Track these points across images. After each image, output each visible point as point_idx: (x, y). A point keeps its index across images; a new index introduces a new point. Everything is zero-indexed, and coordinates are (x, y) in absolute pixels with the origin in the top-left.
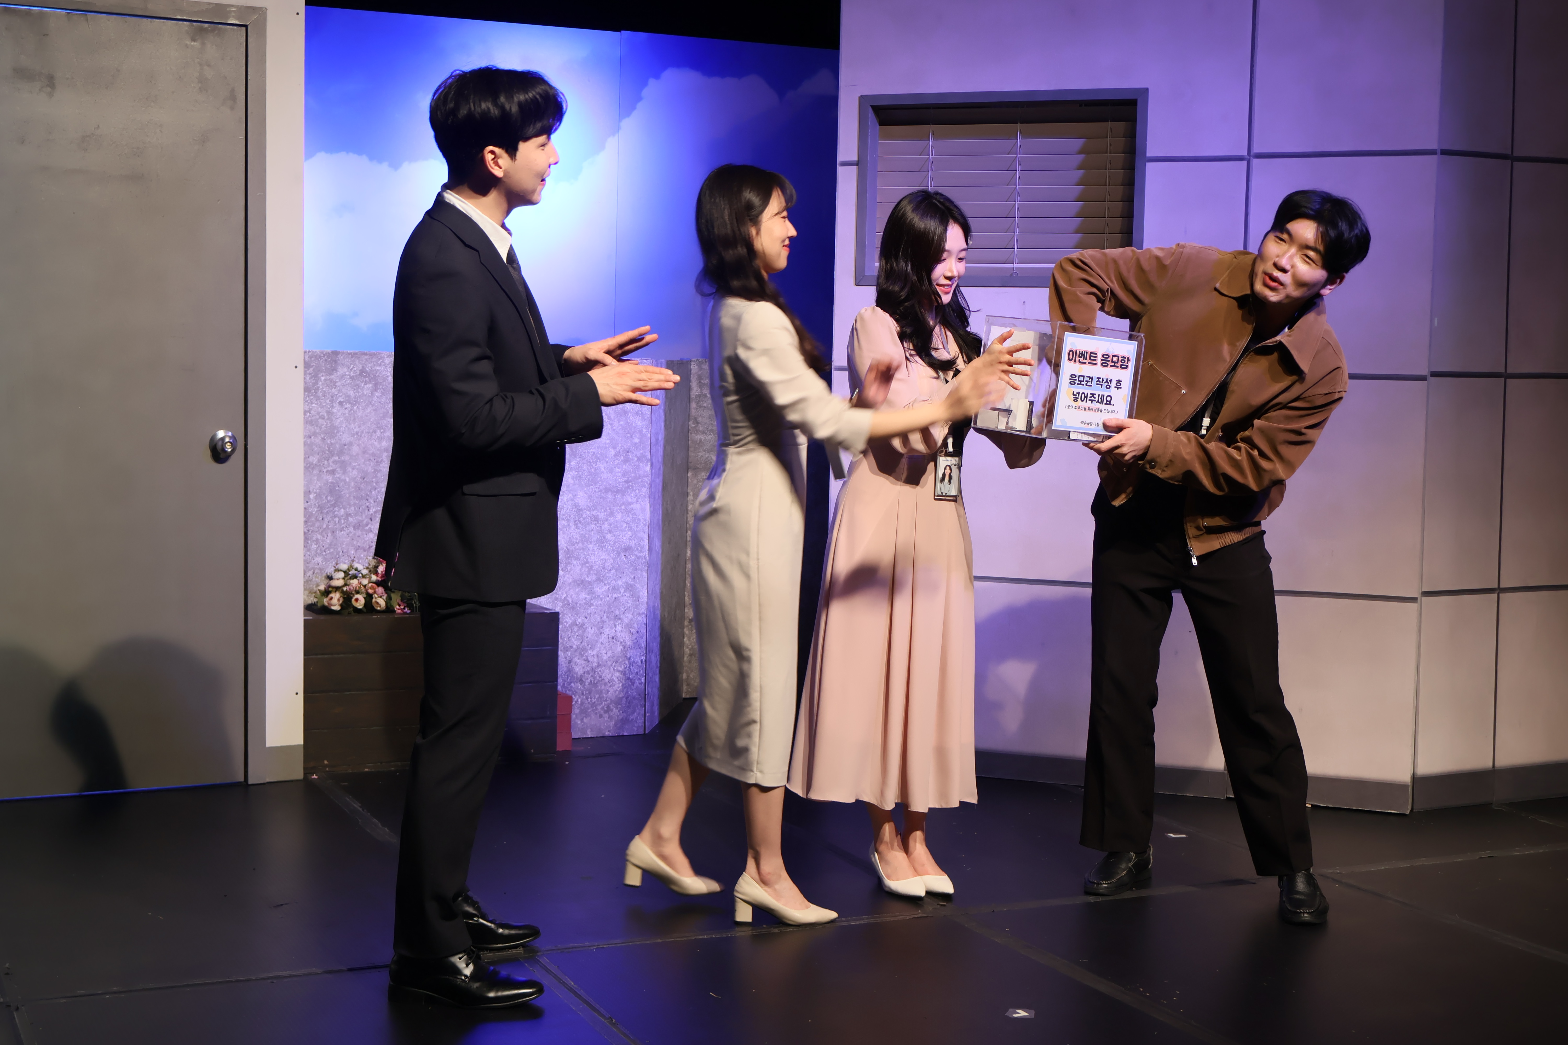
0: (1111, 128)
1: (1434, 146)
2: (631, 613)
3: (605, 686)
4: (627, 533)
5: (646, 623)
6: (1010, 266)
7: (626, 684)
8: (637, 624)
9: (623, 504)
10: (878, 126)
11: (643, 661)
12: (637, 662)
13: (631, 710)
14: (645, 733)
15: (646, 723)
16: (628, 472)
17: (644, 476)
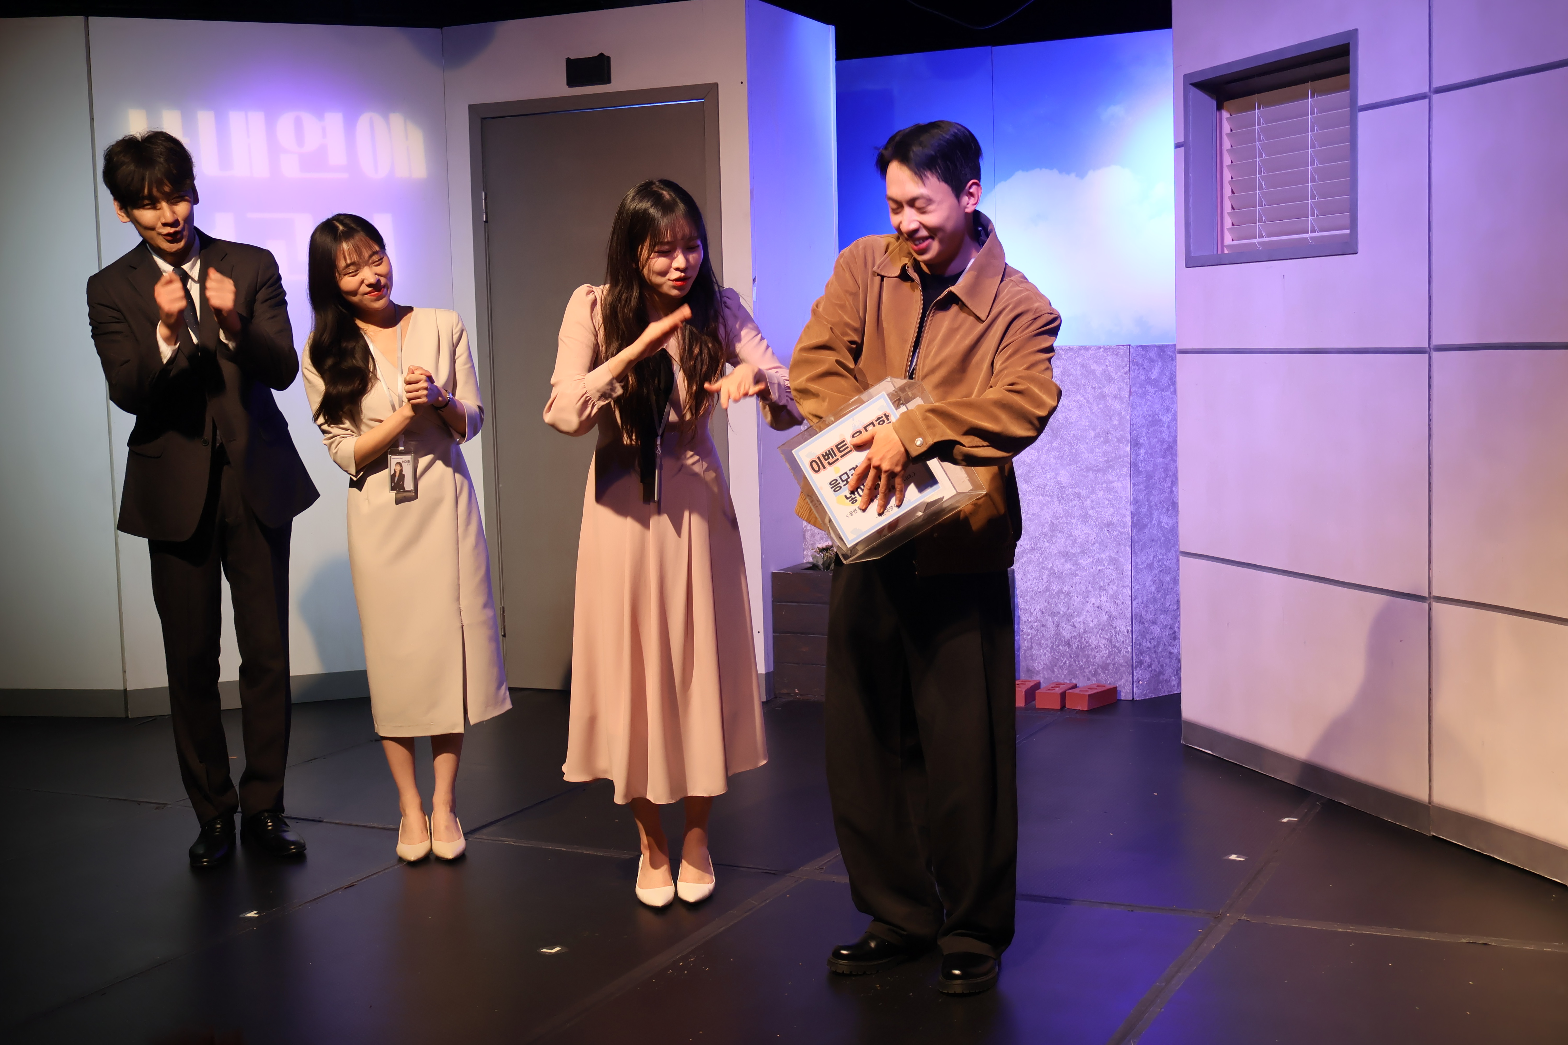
2: (1116, 585)
3: (1092, 651)
4: (1109, 510)
5: (1131, 595)
6: (1307, 235)
7: (1112, 651)
8: (1122, 596)
9: (1105, 482)
10: (1214, 103)
11: (1129, 631)
12: (1123, 632)
13: (1117, 676)
14: (1133, 699)
15: (1135, 690)
16: (1108, 452)
17: (1126, 456)
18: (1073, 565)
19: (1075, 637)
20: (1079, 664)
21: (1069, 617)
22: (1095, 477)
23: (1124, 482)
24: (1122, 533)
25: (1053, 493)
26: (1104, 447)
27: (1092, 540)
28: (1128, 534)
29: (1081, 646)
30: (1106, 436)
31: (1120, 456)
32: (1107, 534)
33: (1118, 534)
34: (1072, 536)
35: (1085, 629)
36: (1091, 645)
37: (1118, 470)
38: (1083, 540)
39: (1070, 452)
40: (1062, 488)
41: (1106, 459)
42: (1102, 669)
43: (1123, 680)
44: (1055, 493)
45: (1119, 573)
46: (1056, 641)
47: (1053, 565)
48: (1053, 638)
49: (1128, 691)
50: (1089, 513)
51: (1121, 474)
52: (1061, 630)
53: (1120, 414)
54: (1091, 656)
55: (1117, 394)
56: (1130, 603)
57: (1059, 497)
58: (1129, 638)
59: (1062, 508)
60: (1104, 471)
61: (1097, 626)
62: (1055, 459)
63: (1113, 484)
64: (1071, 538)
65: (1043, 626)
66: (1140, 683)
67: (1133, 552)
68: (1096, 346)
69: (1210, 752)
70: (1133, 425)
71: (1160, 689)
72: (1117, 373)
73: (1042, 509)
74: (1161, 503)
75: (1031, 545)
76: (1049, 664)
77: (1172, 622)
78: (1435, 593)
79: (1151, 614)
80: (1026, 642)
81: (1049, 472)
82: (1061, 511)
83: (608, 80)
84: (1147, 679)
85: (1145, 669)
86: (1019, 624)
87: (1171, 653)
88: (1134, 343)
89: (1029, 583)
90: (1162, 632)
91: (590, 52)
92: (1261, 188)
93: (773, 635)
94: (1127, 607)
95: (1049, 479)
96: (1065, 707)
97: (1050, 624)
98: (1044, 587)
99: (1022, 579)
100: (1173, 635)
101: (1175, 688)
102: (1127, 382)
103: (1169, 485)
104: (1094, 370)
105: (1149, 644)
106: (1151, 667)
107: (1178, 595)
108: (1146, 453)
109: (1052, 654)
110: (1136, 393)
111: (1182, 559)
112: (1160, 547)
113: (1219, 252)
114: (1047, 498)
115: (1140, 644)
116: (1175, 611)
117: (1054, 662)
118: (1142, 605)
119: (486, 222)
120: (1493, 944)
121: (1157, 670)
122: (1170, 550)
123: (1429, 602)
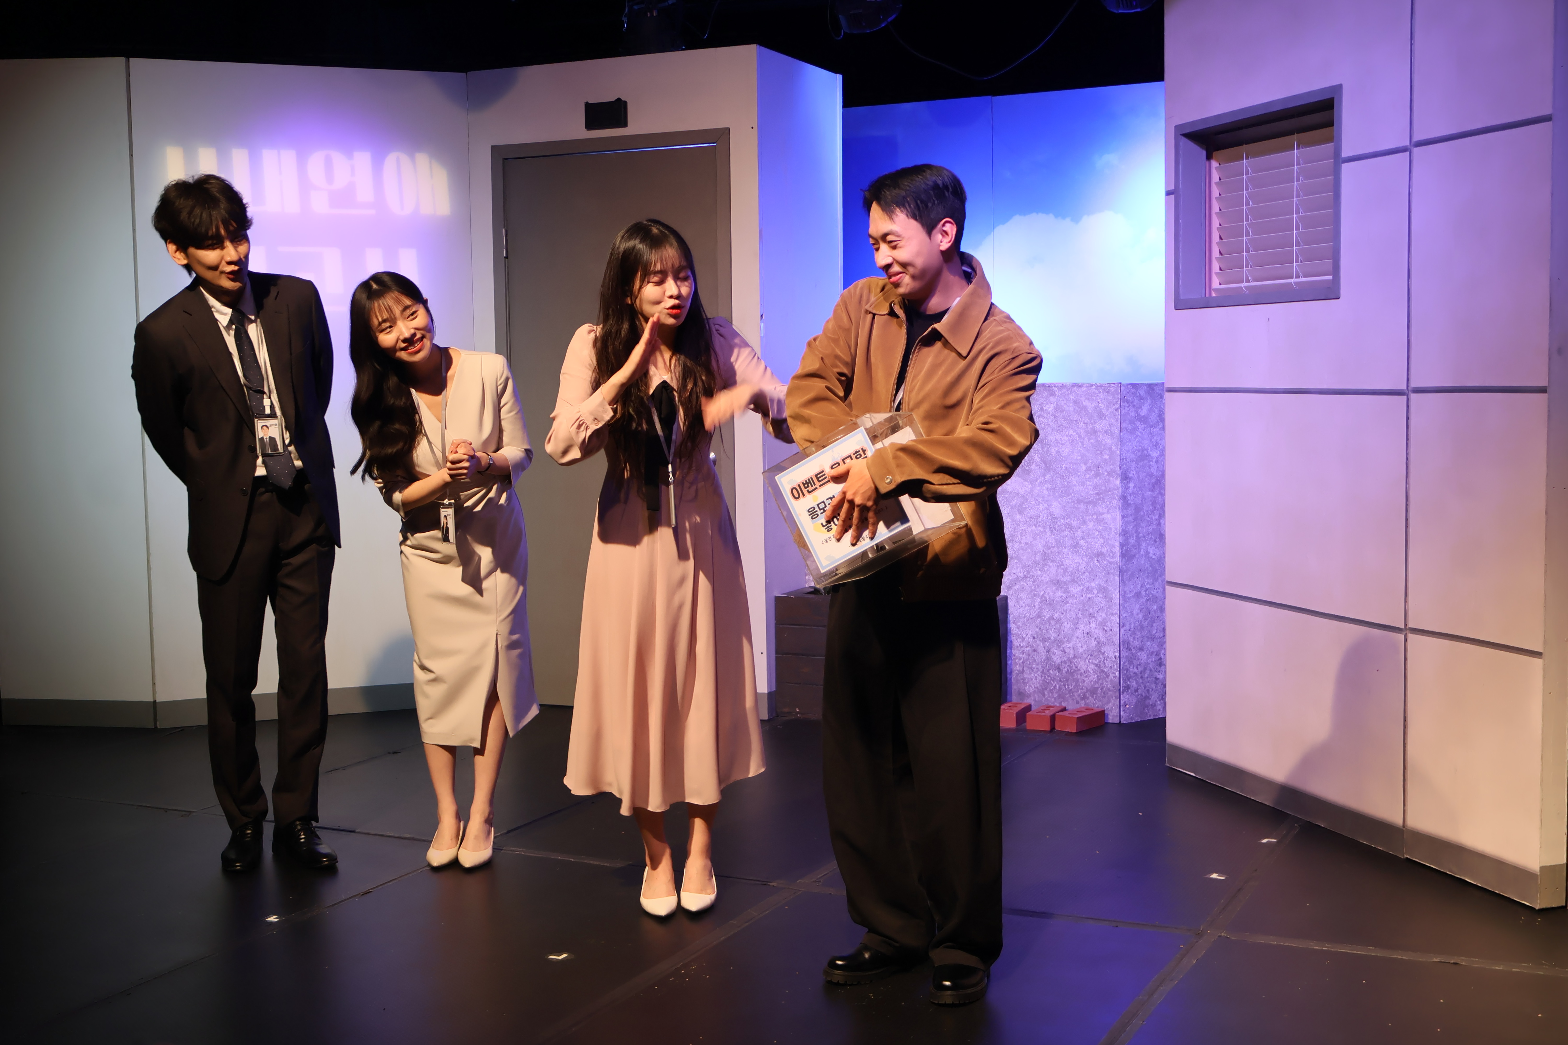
1: (1548, 111)
2: (1105, 612)
3: (1081, 675)
4: (1099, 540)
5: (1119, 622)
6: (1292, 281)
7: (1100, 676)
8: (1111, 623)
9: (1095, 514)
10: (1204, 153)
11: (1117, 656)
12: (1111, 657)
13: (1106, 700)
14: (1120, 722)
15: (1122, 713)
16: (1099, 485)
17: (1115, 489)
18: (1064, 593)
19: (1065, 662)
20: (1068, 688)
21: (1059, 643)
22: (1086, 509)
23: (1113, 514)
24: (1111, 563)
25: (1046, 523)
26: (1095, 480)
27: (1082, 569)
28: (1117, 564)
29: (1070, 671)
30: (1096, 470)
31: (1110, 489)
32: (1097, 564)
33: (1107, 564)
34: (1063, 565)
35: (1075, 655)
36: (1079, 670)
37: (1108, 503)
38: (1074, 569)
39: (1062, 484)
40: (1054, 518)
41: (1097, 491)
42: (1091, 693)
43: (1110, 704)
44: (1048, 523)
45: (1108, 602)
46: (1047, 665)
47: (1045, 593)
48: (1044, 662)
49: (1116, 714)
50: (1080, 543)
51: (1111, 507)
52: (1052, 655)
53: (1110, 449)
54: (1080, 681)
55: (1108, 430)
56: (1118, 630)
57: (1051, 528)
58: (1116, 664)
59: (1054, 538)
60: (1094, 503)
61: (1086, 652)
62: (1048, 491)
63: (1103, 515)
64: (1062, 567)
65: (1034, 650)
66: (1127, 706)
67: (1122, 581)
68: (1088, 384)
69: (1193, 774)
70: (1123, 459)
71: (1147, 713)
72: (1108, 409)
73: (1035, 539)
74: (1149, 534)
75: (1024, 573)
76: (1040, 688)
77: (1158, 649)
78: (1410, 625)
79: (1138, 641)
80: (1017, 666)
81: (1042, 503)
82: (1053, 541)
83: (623, 123)
84: (1134, 703)
85: (1132, 693)
86: (1011, 649)
87: (1156, 679)
88: (1125, 382)
89: (1021, 610)
90: (1148, 658)
91: (608, 97)
92: (1248, 234)
93: (776, 657)
94: (1115, 633)
95: (1041, 510)
96: (1054, 728)
97: (1041, 650)
98: (1036, 613)
99: (1015, 606)
100: (1159, 661)
101: (1161, 712)
102: (1117, 419)
103: (1157, 517)
104: (1086, 406)
105: (1135, 670)
106: (1137, 692)
107: (1164, 623)
108: (1135, 487)
109: (1043, 678)
110: (1126, 428)
111: (1169, 588)
112: (1147, 577)
113: (1207, 295)
114: (1040, 528)
115: (1127, 670)
116: (1160, 638)
117: (1045, 686)
118: (1130, 632)
119: (507, 257)
120: (1464, 964)
121: (1143, 694)
122: (1156, 580)
123: (1405, 633)
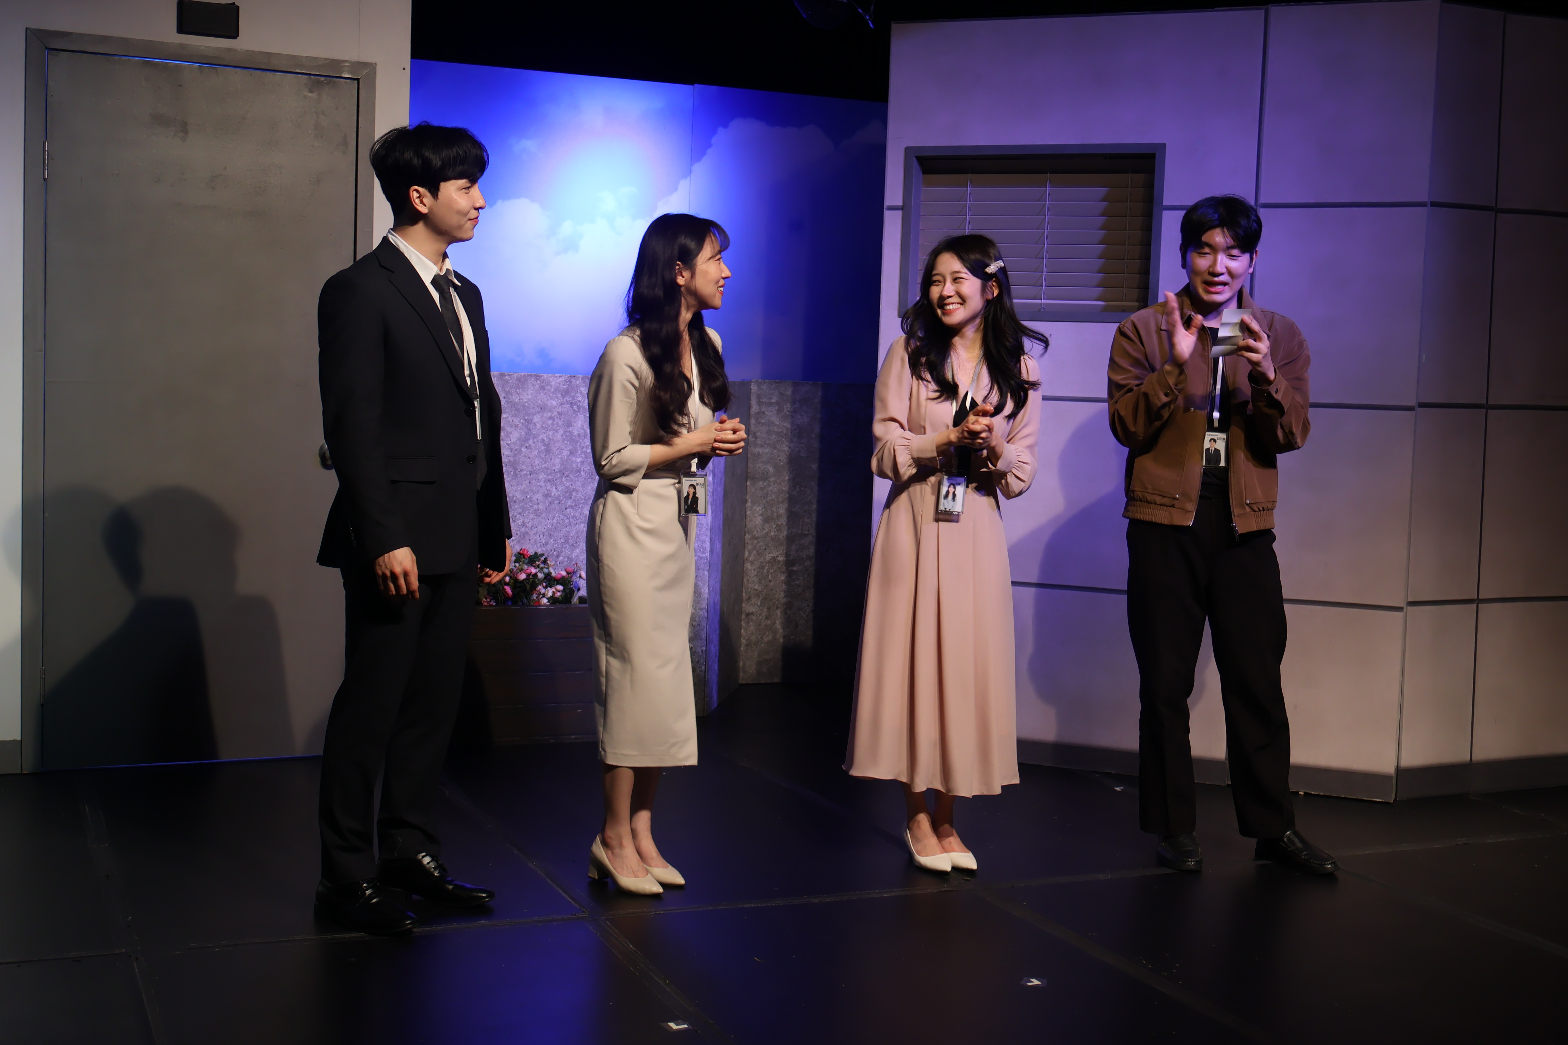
0: (1131, 180)
1: (1424, 198)
10: (921, 175)
83: (231, 34)
119: (47, 180)
